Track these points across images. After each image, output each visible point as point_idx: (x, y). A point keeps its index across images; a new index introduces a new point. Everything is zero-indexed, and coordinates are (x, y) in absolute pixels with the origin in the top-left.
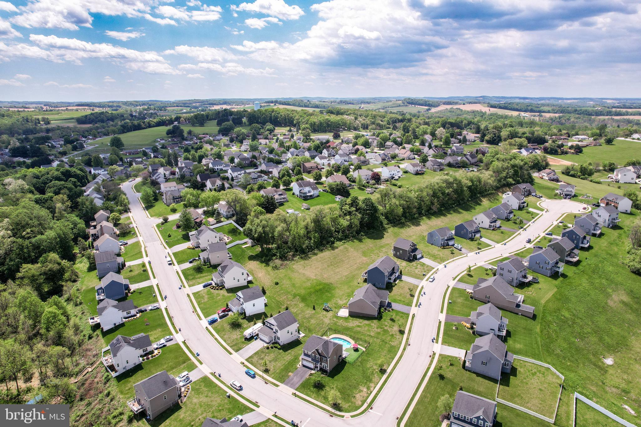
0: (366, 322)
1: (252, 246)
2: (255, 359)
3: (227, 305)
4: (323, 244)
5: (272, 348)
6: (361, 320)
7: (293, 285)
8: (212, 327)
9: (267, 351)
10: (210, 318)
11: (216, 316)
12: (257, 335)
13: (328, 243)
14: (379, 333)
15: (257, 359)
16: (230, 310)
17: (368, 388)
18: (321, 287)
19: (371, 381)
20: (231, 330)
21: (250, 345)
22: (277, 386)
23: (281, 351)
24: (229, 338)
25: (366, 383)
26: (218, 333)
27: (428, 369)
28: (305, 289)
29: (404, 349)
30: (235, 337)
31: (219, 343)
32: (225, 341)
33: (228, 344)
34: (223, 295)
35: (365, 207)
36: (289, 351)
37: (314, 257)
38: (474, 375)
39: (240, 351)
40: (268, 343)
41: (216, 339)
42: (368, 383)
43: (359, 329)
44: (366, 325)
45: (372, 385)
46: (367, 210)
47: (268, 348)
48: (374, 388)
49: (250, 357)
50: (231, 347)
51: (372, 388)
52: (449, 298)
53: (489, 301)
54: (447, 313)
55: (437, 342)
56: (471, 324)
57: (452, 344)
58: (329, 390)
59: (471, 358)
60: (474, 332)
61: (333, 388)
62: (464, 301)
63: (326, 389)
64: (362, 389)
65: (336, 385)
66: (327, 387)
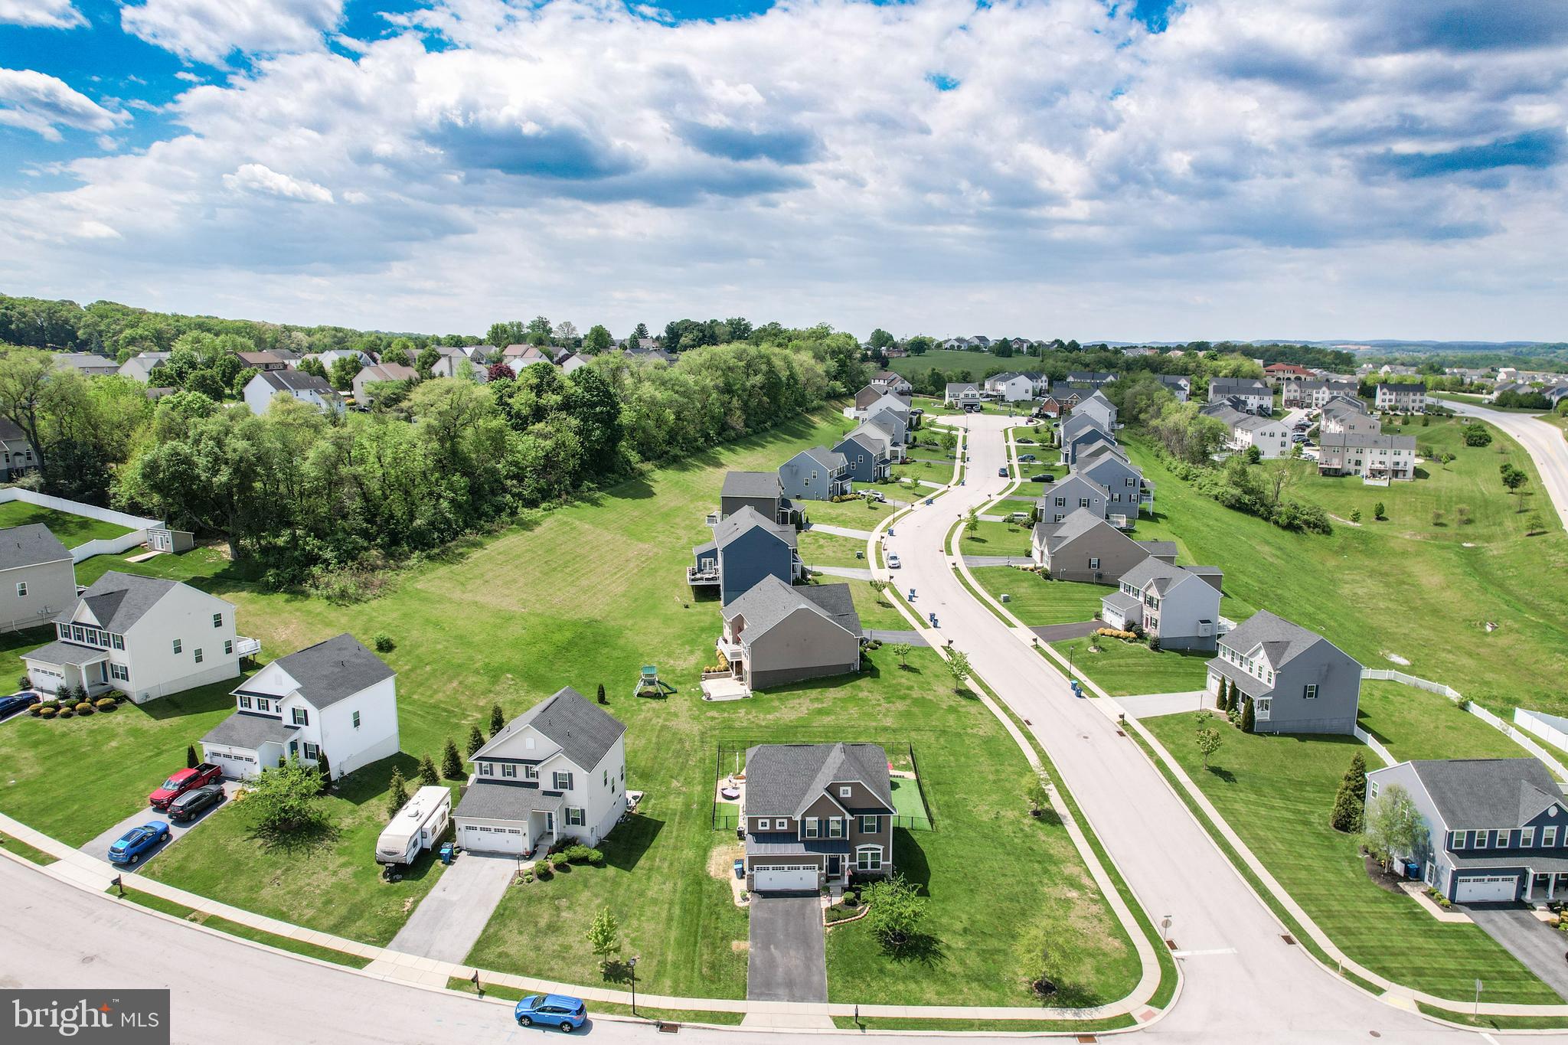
0: (833, 693)
1: (179, 553)
2: (516, 943)
3: (192, 758)
4: (486, 514)
5: (561, 867)
6: (814, 693)
7: (462, 640)
8: (153, 876)
9: (549, 887)
10: (115, 837)
11: (147, 819)
12: (449, 834)
13: (499, 510)
14: (908, 714)
15: (524, 939)
16: (218, 775)
17: (1072, 883)
18: (568, 635)
19: (1052, 860)
20: (282, 856)
21: (435, 892)
23: (611, 870)
24: (297, 893)
25: (1046, 871)
26: (206, 891)
27: (1161, 765)
28: (515, 645)
29: (1030, 738)
30: (325, 881)
31: (249, 933)
32: (282, 916)
33: (310, 924)
34: (135, 732)
35: (588, 396)
36: (642, 862)
37: (476, 554)
38: (1292, 742)
39: (404, 934)
40: (530, 856)
41: (213, 922)
42: (1053, 869)
43: (827, 720)
44: (842, 700)
45: (1070, 869)
46: (593, 405)
47: (545, 875)
48: (1090, 875)
49: (482, 944)
50: (335, 930)
51: (1086, 881)
52: (989, 591)
53: (1100, 576)
54: (1027, 624)
55: (1093, 695)
56: (1129, 627)
57: (1135, 687)
58: (959, 943)
59: (1272, 686)
60: (1157, 646)
61: (965, 930)
62: (1036, 589)
63: (948, 947)
64: (1063, 897)
65: (964, 917)
66: (944, 938)
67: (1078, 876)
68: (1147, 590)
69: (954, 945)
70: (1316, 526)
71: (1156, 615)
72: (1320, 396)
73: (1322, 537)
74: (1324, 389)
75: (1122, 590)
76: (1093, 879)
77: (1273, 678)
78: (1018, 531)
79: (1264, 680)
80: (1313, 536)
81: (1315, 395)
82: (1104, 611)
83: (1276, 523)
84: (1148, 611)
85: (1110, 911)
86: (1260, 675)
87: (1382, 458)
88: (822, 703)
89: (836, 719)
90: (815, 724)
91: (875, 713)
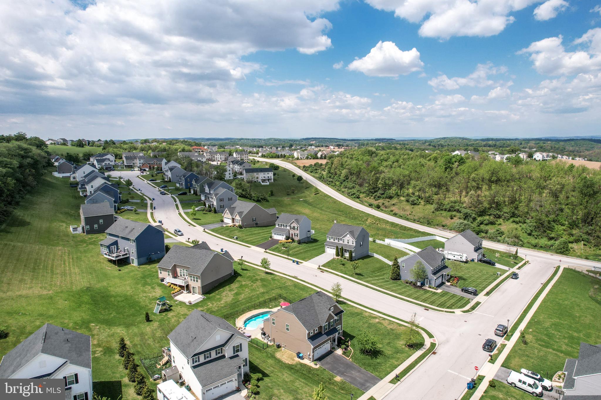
0: (234, 286)
6: (227, 288)
25: (363, 317)
29: (303, 281)
43: (242, 296)
44: (239, 287)
45: (366, 314)
52: (226, 237)
53: (257, 224)
54: (254, 245)
55: (302, 263)
56: (288, 238)
57: (308, 257)
59: (354, 245)
60: (300, 242)
62: (241, 232)
67: (371, 315)
68: (291, 224)
70: (264, 199)
71: (297, 232)
72: (217, 157)
73: (267, 203)
74: (218, 154)
75: (277, 226)
77: (354, 243)
78: (207, 214)
79: (350, 244)
80: (265, 203)
81: (216, 157)
82: (273, 235)
83: (254, 200)
84: (292, 232)
85: (390, 320)
86: (348, 243)
87: (264, 176)
88: (234, 291)
89: (245, 295)
90: (240, 299)
91: (255, 288)
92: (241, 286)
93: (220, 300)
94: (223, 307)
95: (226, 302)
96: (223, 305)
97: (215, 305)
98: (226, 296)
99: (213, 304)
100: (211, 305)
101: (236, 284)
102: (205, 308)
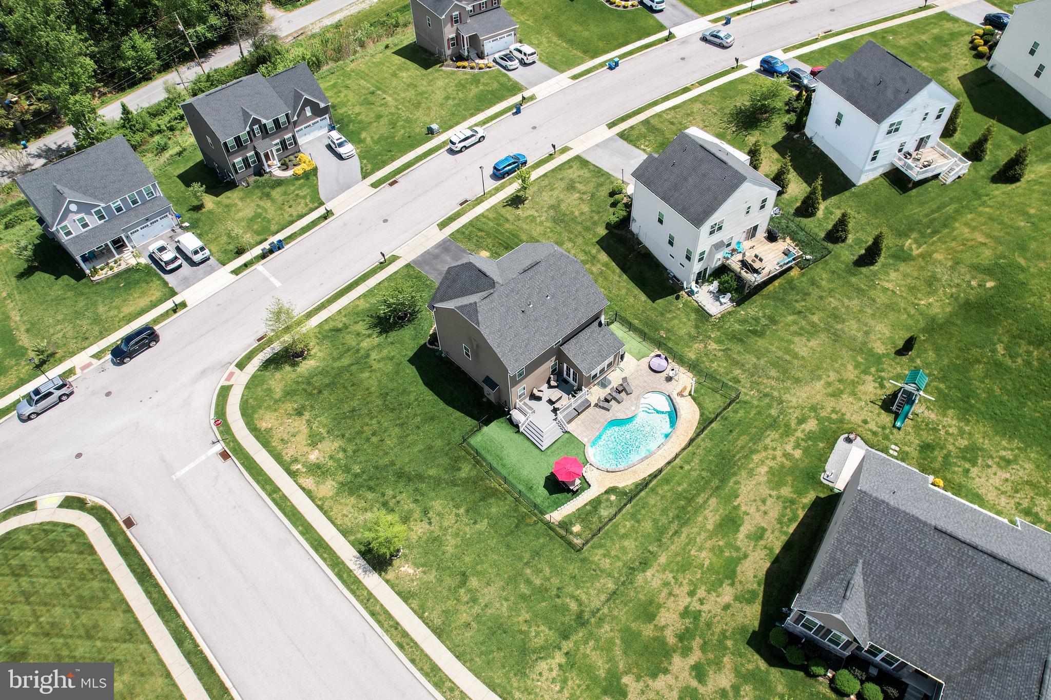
14: (648, 611)
17: (317, 470)
19: (350, 488)
22: (443, 225)
25: (347, 470)
42: (341, 477)
45: (327, 488)
48: (309, 493)
51: (309, 482)
58: (366, 344)
61: (368, 356)
63: (369, 336)
64: (319, 446)
65: (376, 366)
66: (376, 340)
67: (318, 483)
69: (368, 340)
76: (303, 489)
85: (278, 458)
88: (748, 537)
89: (702, 528)
90: (713, 501)
91: (680, 576)
92: (729, 571)
93: (777, 478)
94: (753, 452)
95: (751, 473)
96: (756, 458)
97: (779, 453)
98: (764, 501)
99: (786, 455)
100: (789, 448)
101: (750, 574)
102: (799, 434)
